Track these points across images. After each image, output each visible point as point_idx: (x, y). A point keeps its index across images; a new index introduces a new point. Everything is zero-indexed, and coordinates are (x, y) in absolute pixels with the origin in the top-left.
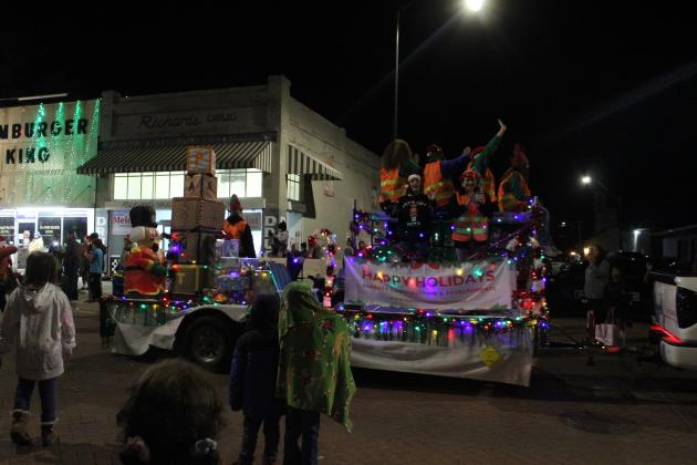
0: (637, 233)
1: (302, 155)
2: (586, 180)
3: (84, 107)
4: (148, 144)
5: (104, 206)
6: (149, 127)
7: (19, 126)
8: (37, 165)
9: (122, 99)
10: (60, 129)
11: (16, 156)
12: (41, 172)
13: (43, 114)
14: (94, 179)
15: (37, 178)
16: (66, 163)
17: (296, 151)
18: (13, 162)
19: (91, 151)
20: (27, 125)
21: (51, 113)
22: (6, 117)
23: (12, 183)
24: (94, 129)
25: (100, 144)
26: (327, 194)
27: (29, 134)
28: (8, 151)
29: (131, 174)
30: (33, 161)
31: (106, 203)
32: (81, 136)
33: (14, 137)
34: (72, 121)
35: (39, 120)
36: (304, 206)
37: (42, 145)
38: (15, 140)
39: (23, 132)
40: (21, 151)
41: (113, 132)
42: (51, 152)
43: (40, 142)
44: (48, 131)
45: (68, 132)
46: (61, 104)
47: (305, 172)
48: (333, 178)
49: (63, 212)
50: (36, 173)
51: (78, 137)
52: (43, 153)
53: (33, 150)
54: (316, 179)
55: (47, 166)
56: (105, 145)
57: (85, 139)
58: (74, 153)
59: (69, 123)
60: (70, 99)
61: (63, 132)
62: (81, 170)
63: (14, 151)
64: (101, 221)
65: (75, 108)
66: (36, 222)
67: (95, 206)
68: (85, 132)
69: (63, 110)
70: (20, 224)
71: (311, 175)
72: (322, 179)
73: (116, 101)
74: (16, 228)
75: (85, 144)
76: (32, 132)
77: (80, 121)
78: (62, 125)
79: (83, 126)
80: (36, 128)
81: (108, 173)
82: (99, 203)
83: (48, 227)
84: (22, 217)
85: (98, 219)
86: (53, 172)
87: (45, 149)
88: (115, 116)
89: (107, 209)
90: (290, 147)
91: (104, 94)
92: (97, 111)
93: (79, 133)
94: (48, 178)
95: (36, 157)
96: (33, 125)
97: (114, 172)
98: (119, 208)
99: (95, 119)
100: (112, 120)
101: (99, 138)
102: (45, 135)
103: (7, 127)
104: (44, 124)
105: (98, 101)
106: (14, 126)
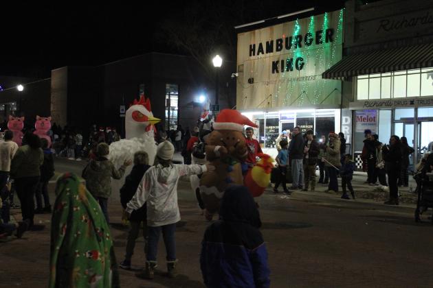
3: (330, 18)
4: (385, 46)
5: (348, 107)
6: (387, 30)
7: (281, 40)
8: (294, 73)
9: (363, 7)
10: (311, 40)
11: (279, 65)
12: (298, 79)
13: (298, 28)
14: (340, 82)
15: (294, 84)
16: (317, 69)
18: (278, 72)
19: (337, 57)
20: (287, 39)
21: (304, 26)
22: (272, 33)
23: (276, 89)
24: (339, 38)
25: (344, 50)
27: (288, 47)
28: (273, 63)
29: (371, 76)
30: (292, 70)
31: (350, 103)
32: (329, 44)
33: (278, 50)
34: (321, 32)
35: (296, 33)
37: (298, 55)
38: (279, 53)
39: (284, 44)
40: (283, 61)
41: (356, 37)
42: (305, 61)
43: (297, 53)
44: (303, 43)
45: (318, 42)
46: (312, 18)
49: (314, 113)
50: (294, 80)
51: (326, 46)
52: (299, 62)
53: (292, 60)
55: (302, 73)
56: (348, 50)
57: (332, 47)
58: (322, 60)
59: (318, 33)
60: (318, 13)
61: (314, 42)
62: (326, 75)
63: (278, 62)
64: (346, 120)
65: (323, 19)
66: (295, 122)
67: (341, 107)
68: (331, 41)
69: (314, 23)
70: (283, 124)
73: (357, 9)
74: (280, 127)
75: (332, 51)
76: (291, 45)
77: (327, 31)
78: (314, 36)
79: (330, 36)
80: (293, 41)
81: (352, 76)
82: (343, 104)
83: (304, 127)
84: (285, 118)
85: (344, 118)
86: (307, 78)
87: (301, 59)
88: (357, 22)
89: (351, 109)
91: (347, 4)
92: (341, 20)
93: (327, 41)
94: (303, 83)
95: (294, 66)
96: (291, 38)
97: (357, 75)
98: (361, 108)
99: (340, 27)
100: (354, 26)
101: (343, 44)
102: (300, 46)
103: (272, 42)
104: (299, 37)
105: (342, 11)
106: (278, 41)
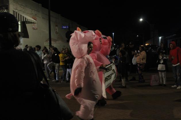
0: (160, 38)
1: (19, 14)
2: (141, 20)
17: (16, 13)
26: (34, 29)
36: (23, 34)
47: (22, 20)
48: (33, 23)
54: (27, 23)
71: (25, 22)
72: (29, 23)
90: (14, 11)
